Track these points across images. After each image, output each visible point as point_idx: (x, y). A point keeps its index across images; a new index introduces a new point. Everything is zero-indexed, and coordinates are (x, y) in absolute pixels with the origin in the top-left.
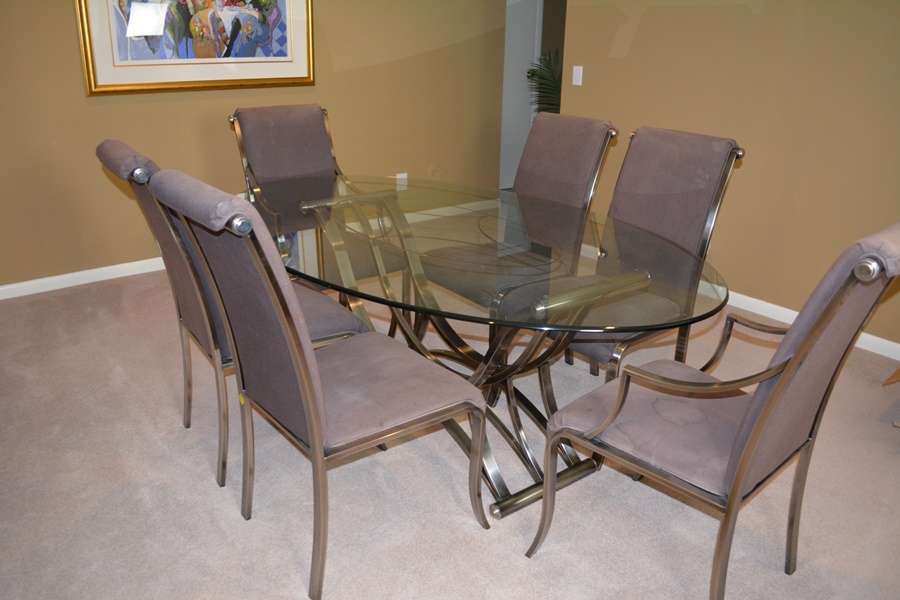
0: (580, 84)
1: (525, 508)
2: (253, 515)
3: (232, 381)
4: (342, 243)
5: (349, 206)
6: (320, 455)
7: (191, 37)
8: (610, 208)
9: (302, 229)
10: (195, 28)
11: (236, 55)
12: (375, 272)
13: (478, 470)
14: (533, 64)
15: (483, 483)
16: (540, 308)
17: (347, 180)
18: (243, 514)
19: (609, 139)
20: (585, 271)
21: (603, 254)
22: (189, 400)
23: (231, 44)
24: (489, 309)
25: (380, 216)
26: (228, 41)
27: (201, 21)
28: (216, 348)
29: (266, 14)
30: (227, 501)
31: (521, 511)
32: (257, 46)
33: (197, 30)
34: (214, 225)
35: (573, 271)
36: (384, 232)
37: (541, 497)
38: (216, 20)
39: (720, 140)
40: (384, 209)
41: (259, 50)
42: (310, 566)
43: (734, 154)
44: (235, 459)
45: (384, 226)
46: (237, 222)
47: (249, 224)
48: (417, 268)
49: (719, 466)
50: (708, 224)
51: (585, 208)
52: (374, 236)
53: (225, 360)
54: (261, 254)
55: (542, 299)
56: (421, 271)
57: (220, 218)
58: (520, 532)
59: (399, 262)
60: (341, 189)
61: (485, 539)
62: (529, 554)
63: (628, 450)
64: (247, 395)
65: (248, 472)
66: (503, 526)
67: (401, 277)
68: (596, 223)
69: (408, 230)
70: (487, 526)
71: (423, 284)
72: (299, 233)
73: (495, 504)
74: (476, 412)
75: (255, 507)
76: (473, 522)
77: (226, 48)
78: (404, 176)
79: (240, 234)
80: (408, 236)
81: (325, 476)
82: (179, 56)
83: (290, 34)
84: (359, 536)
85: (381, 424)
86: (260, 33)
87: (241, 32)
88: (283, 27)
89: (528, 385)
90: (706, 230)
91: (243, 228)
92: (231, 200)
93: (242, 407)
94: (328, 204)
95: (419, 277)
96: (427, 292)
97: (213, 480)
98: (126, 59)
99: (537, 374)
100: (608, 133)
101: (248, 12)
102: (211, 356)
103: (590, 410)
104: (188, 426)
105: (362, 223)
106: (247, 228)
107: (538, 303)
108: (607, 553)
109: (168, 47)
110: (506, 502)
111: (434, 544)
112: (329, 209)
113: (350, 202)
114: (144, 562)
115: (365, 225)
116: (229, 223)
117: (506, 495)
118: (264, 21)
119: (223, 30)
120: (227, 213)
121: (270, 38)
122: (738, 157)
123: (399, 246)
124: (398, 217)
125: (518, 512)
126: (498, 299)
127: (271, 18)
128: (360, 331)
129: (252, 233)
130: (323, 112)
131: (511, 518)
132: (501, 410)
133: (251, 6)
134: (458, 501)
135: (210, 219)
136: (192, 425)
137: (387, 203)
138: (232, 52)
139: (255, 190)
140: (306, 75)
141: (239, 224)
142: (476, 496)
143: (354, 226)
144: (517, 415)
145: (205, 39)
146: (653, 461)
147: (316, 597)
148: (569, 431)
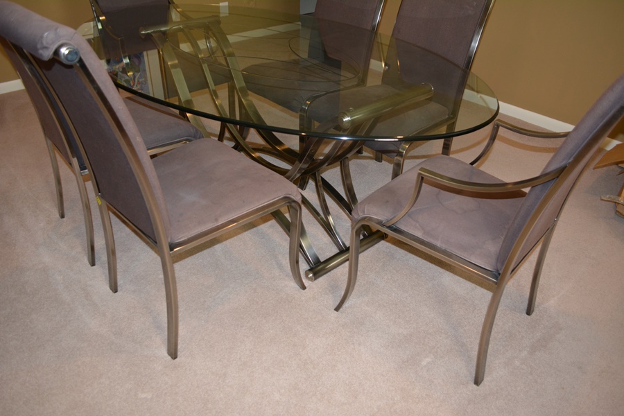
1: (332, 271)
2: (119, 289)
3: (90, 185)
4: (176, 62)
5: (180, 30)
6: (166, 248)
8: (394, 30)
9: (147, 50)
12: (205, 85)
13: (296, 245)
15: (300, 254)
16: (347, 119)
17: (179, 8)
18: (111, 288)
20: (373, 81)
21: (387, 67)
22: (61, 195)
24: (299, 113)
25: (207, 38)
28: (73, 157)
30: (97, 278)
31: (329, 273)
34: (41, 55)
35: (362, 82)
36: (212, 52)
37: (348, 260)
40: (210, 33)
42: (166, 329)
44: (100, 243)
45: (211, 46)
46: (64, 51)
47: (76, 53)
48: (239, 83)
49: (493, 247)
50: (473, 44)
51: (373, 29)
52: (203, 55)
53: (83, 167)
55: (348, 111)
56: (243, 84)
57: (46, 48)
58: (330, 291)
59: (225, 77)
60: (175, 16)
61: (303, 298)
62: (337, 309)
63: (419, 234)
64: (102, 197)
65: (111, 253)
66: (316, 286)
67: (227, 89)
68: (381, 44)
69: (230, 49)
70: (304, 287)
71: (246, 95)
72: (145, 53)
73: (309, 270)
74: (293, 204)
75: (120, 282)
76: (293, 285)
78: (226, 4)
79: (69, 63)
80: (231, 55)
81: (172, 268)
84: (205, 301)
85: (216, 220)
89: (332, 175)
90: (471, 48)
91: (70, 57)
92: (56, 29)
93: (100, 207)
94: (163, 29)
95: (242, 90)
96: (248, 100)
97: (86, 260)
99: (339, 168)
102: (71, 164)
103: (388, 202)
104: (63, 216)
105: (192, 45)
106: (75, 57)
107: (345, 115)
108: (396, 305)
110: (318, 268)
111: (264, 304)
112: (164, 33)
113: (181, 26)
114: (32, 334)
115: (195, 45)
116: (57, 52)
117: (318, 262)
120: (53, 43)
123: (224, 63)
124: (221, 38)
125: (327, 275)
126: (306, 105)
128: (195, 137)
129: (81, 61)
131: (322, 280)
132: (310, 193)
134: (280, 267)
135: (37, 50)
136: (66, 216)
137: (213, 27)
139: (101, 18)
141: (67, 52)
142: (295, 264)
143: (185, 47)
144: (324, 200)
146: (438, 244)
147: (173, 354)
148: (370, 219)
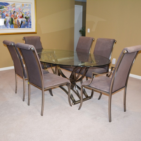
0: (89, 32)
7: (13, 24)
10: (14, 22)
11: (22, 28)
14: (81, 29)
17: (44, 50)
18: (28, 105)
19: (93, 40)
23: (21, 25)
26: (20, 25)
27: (15, 21)
29: (28, 20)
30: (25, 103)
32: (26, 26)
33: (14, 23)
38: (18, 21)
39: (112, 39)
41: (26, 27)
43: (114, 42)
46: (32, 48)
47: (34, 49)
54: (35, 54)
57: (29, 48)
61: (71, 108)
62: (79, 109)
63: (94, 87)
64: (30, 82)
65: (29, 99)
70: (71, 106)
73: (73, 102)
75: (30, 104)
76: (69, 105)
77: (20, 26)
81: (44, 92)
82: (11, 28)
83: (32, 23)
85: (53, 84)
86: (26, 23)
87: (23, 23)
88: (31, 22)
92: (31, 45)
93: (29, 85)
97: (22, 100)
98: (1, 28)
100: (93, 39)
101: (24, 19)
104: (16, 93)
109: (9, 26)
116: (31, 49)
117: (75, 101)
118: (27, 21)
119: (19, 23)
121: (28, 24)
122: (115, 42)
127: (28, 21)
130: (40, 37)
133: (25, 18)
134: (66, 103)
138: (21, 27)
140: (35, 31)
145: (16, 25)
146: (98, 88)
147: (42, 115)
148: (85, 85)
